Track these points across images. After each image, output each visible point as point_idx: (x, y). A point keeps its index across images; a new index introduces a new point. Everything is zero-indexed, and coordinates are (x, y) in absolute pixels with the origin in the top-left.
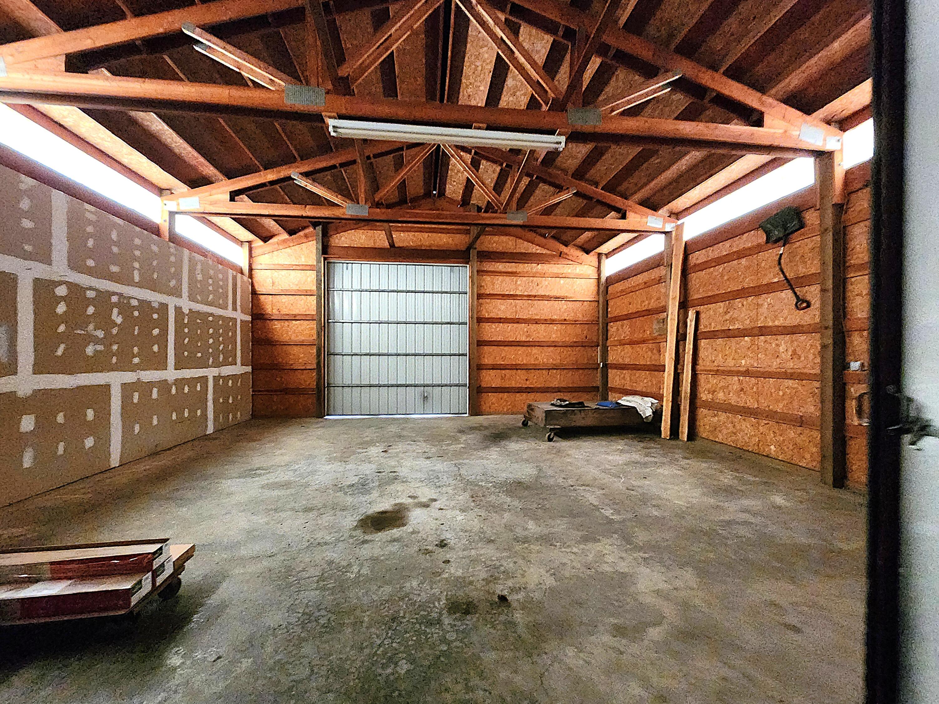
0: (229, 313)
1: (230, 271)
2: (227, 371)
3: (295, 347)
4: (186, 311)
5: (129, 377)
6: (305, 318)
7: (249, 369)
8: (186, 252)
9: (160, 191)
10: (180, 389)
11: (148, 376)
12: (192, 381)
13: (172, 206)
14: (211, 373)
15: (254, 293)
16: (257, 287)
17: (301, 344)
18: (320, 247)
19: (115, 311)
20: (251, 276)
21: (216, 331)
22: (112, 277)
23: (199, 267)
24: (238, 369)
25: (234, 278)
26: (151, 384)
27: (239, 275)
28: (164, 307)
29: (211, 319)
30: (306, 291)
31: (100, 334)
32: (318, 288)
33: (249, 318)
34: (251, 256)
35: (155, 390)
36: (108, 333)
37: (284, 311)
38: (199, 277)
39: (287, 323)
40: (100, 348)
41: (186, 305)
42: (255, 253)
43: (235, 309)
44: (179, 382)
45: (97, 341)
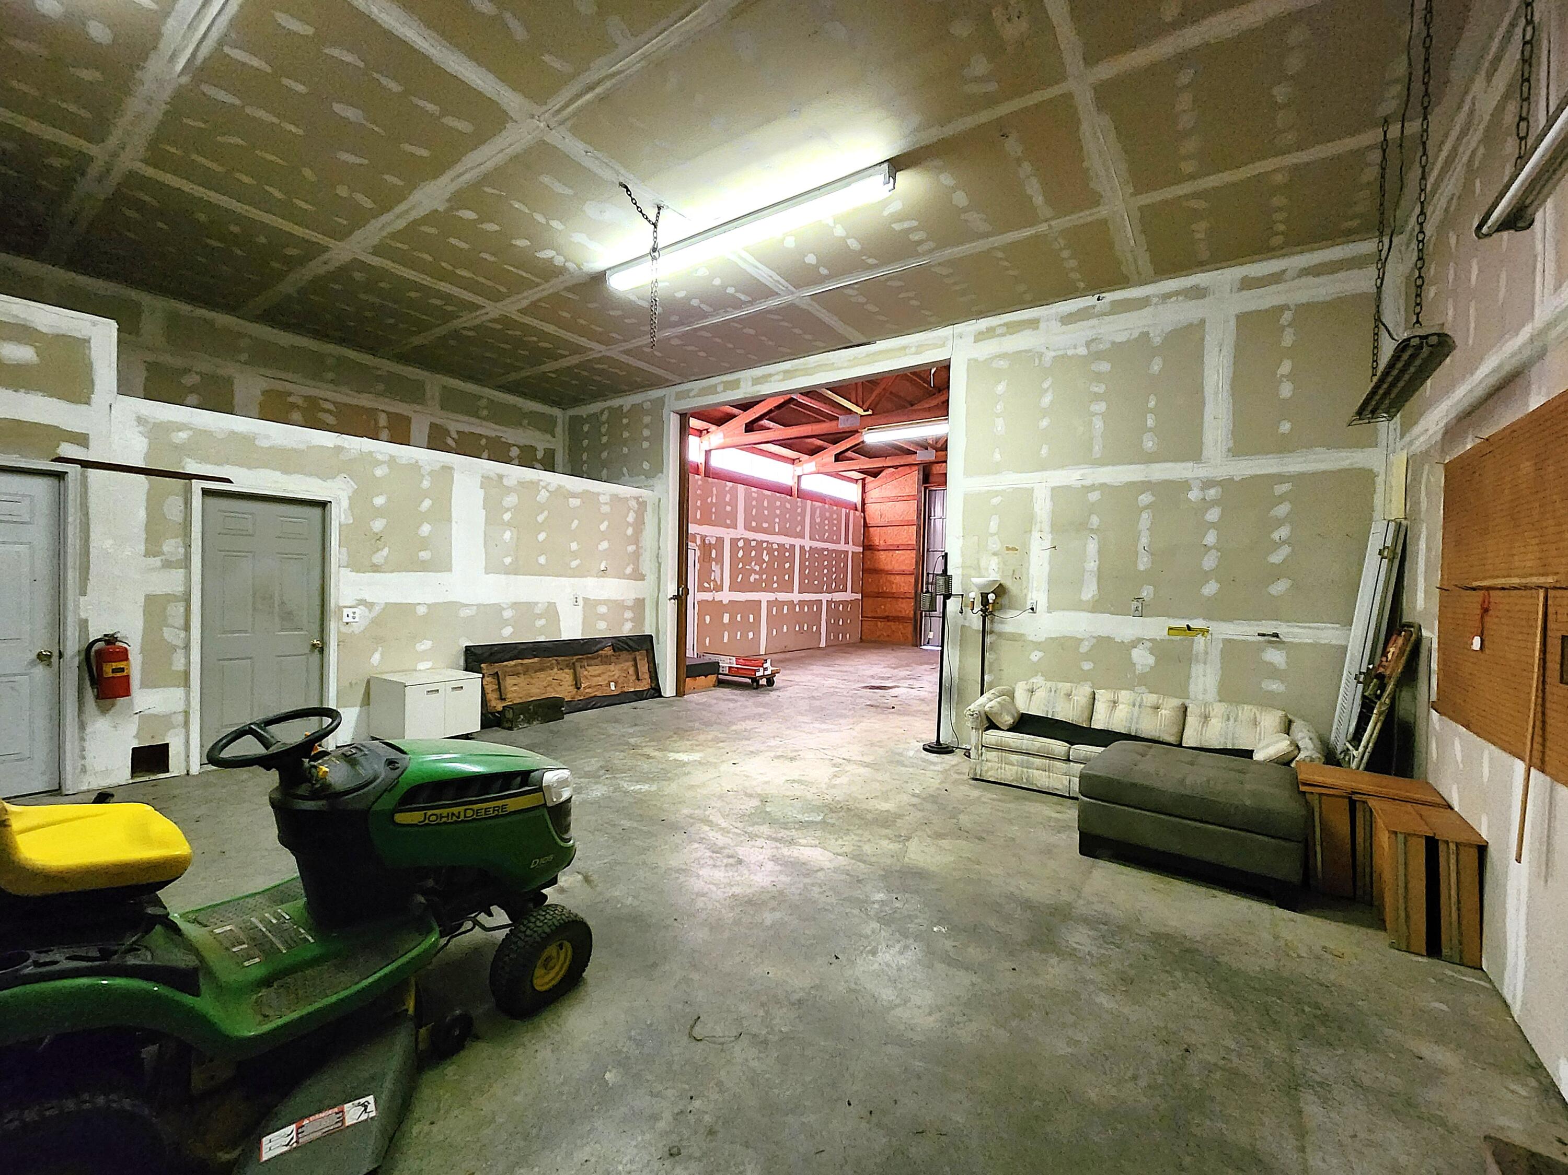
0: (842, 547)
1: (844, 510)
2: (838, 596)
3: (897, 577)
4: (807, 549)
5: (771, 596)
6: (907, 548)
7: (859, 596)
8: (809, 502)
9: (793, 461)
10: (801, 608)
11: (783, 596)
12: (810, 603)
13: (799, 470)
14: (825, 597)
15: (866, 525)
16: (868, 521)
17: (903, 574)
18: (921, 477)
19: (765, 552)
20: (863, 511)
21: (830, 562)
22: (765, 531)
23: (818, 512)
24: (848, 596)
25: (847, 516)
26: (784, 603)
27: (852, 512)
28: (793, 546)
29: (826, 553)
30: (908, 521)
31: (757, 568)
32: (918, 517)
33: (861, 549)
34: (864, 492)
35: (786, 607)
36: (761, 568)
37: (890, 542)
38: (818, 520)
39: (891, 553)
40: (757, 577)
41: (808, 543)
42: (868, 487)
43: (847, 542)
44: (802, 603)
45: (755, 572)
